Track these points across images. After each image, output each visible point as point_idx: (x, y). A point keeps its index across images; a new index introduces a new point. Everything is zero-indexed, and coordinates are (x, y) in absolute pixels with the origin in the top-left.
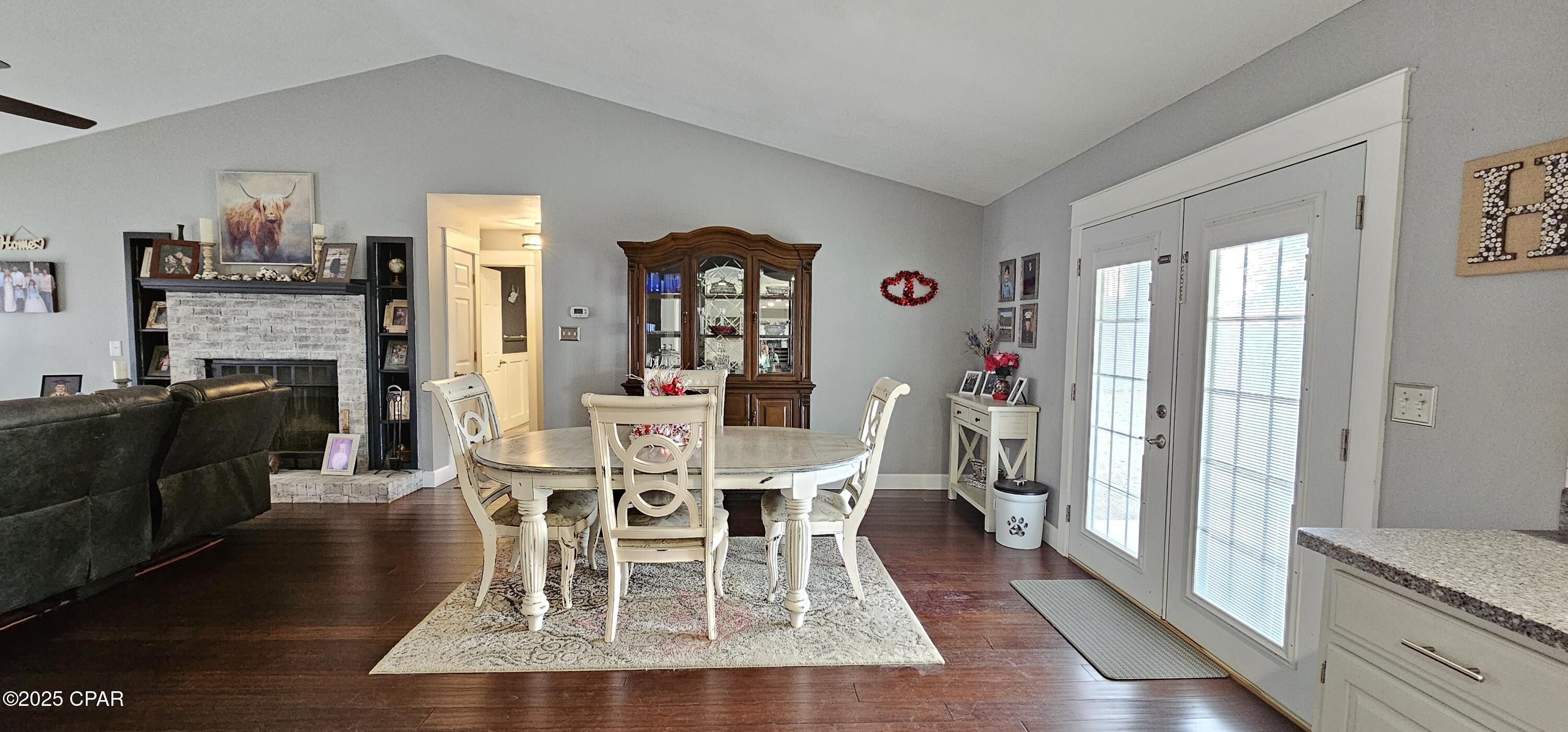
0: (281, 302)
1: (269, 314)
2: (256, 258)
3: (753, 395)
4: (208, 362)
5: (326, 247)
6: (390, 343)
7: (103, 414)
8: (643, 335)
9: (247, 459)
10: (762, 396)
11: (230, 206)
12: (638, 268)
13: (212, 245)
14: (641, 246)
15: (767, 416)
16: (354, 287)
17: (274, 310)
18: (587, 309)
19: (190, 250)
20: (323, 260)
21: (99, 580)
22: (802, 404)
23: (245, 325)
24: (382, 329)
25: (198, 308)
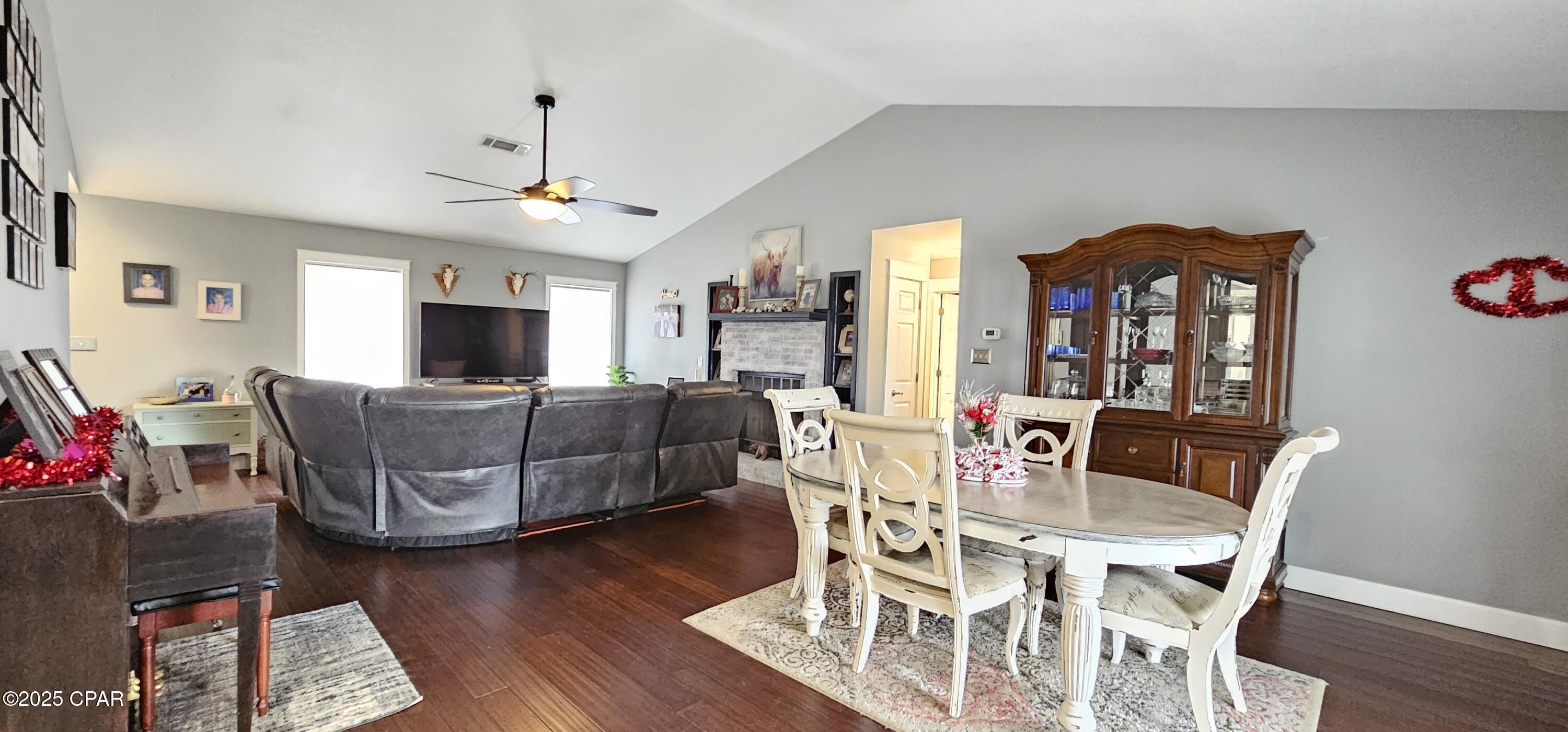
0: (776, 328)
1: (770, 338)
2: (767, 295)
3: (1183, 440)
4: (740, 372)
5: (803, 283)
6: (843, 361)
7: (623, 399)
8: (1042, 359)
9: (721, 444)
10: (1196, 442)
11: (756, 258)
12: (1041, 283)
13: (745, 288)
14: (1044, 258)
15: (1204, 470)
16: (817, 315)
17: (772, 335)
18: (999, 330)
19: (734, 292)
20: (801, 294)
21: (625, 509)
22: (1262, 460)
23: (757, 346)
24: (838, 350)
25: (736, 333)
